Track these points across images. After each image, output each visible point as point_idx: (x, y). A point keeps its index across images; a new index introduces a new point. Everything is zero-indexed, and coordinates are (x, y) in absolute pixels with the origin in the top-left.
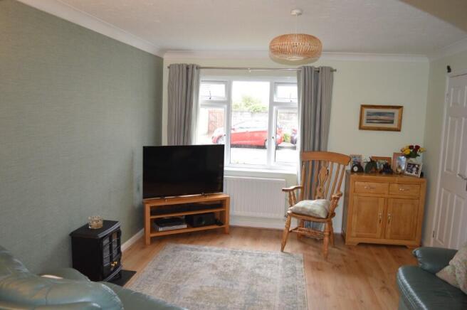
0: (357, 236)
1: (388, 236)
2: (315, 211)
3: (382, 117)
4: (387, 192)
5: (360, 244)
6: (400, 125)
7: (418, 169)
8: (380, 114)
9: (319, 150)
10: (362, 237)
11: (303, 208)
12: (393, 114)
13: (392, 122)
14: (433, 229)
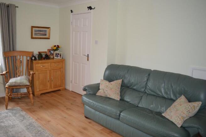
0: (40, 91)
1: (53, 87)
2: (23, 82)
3: (41, 33)
4: (50, 67)
5: (42, 94)
6: (49, 36)
7: (60, 55)
8: (40, 31)
9: (13, 50)
10: (42, 90)
11: (15, 82)
12: (46, 31)
13: (46, 35)
14: (71, 80)
